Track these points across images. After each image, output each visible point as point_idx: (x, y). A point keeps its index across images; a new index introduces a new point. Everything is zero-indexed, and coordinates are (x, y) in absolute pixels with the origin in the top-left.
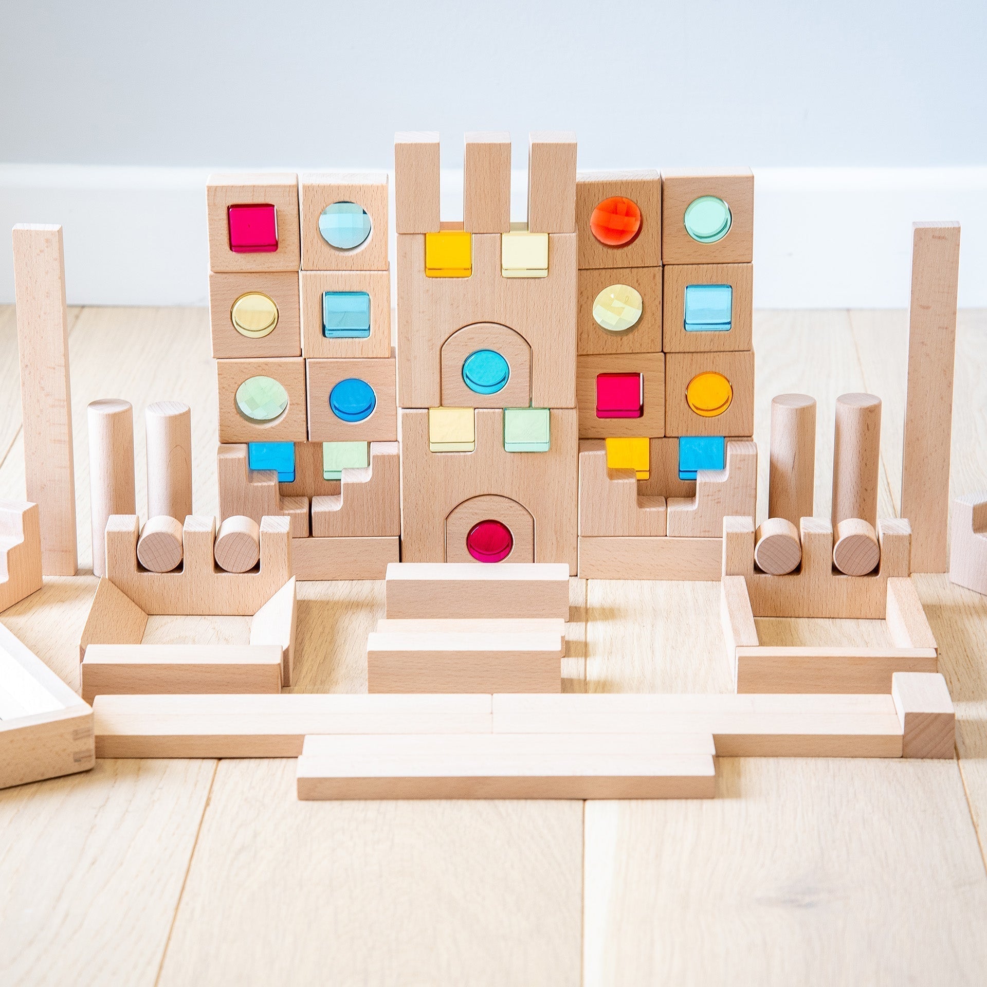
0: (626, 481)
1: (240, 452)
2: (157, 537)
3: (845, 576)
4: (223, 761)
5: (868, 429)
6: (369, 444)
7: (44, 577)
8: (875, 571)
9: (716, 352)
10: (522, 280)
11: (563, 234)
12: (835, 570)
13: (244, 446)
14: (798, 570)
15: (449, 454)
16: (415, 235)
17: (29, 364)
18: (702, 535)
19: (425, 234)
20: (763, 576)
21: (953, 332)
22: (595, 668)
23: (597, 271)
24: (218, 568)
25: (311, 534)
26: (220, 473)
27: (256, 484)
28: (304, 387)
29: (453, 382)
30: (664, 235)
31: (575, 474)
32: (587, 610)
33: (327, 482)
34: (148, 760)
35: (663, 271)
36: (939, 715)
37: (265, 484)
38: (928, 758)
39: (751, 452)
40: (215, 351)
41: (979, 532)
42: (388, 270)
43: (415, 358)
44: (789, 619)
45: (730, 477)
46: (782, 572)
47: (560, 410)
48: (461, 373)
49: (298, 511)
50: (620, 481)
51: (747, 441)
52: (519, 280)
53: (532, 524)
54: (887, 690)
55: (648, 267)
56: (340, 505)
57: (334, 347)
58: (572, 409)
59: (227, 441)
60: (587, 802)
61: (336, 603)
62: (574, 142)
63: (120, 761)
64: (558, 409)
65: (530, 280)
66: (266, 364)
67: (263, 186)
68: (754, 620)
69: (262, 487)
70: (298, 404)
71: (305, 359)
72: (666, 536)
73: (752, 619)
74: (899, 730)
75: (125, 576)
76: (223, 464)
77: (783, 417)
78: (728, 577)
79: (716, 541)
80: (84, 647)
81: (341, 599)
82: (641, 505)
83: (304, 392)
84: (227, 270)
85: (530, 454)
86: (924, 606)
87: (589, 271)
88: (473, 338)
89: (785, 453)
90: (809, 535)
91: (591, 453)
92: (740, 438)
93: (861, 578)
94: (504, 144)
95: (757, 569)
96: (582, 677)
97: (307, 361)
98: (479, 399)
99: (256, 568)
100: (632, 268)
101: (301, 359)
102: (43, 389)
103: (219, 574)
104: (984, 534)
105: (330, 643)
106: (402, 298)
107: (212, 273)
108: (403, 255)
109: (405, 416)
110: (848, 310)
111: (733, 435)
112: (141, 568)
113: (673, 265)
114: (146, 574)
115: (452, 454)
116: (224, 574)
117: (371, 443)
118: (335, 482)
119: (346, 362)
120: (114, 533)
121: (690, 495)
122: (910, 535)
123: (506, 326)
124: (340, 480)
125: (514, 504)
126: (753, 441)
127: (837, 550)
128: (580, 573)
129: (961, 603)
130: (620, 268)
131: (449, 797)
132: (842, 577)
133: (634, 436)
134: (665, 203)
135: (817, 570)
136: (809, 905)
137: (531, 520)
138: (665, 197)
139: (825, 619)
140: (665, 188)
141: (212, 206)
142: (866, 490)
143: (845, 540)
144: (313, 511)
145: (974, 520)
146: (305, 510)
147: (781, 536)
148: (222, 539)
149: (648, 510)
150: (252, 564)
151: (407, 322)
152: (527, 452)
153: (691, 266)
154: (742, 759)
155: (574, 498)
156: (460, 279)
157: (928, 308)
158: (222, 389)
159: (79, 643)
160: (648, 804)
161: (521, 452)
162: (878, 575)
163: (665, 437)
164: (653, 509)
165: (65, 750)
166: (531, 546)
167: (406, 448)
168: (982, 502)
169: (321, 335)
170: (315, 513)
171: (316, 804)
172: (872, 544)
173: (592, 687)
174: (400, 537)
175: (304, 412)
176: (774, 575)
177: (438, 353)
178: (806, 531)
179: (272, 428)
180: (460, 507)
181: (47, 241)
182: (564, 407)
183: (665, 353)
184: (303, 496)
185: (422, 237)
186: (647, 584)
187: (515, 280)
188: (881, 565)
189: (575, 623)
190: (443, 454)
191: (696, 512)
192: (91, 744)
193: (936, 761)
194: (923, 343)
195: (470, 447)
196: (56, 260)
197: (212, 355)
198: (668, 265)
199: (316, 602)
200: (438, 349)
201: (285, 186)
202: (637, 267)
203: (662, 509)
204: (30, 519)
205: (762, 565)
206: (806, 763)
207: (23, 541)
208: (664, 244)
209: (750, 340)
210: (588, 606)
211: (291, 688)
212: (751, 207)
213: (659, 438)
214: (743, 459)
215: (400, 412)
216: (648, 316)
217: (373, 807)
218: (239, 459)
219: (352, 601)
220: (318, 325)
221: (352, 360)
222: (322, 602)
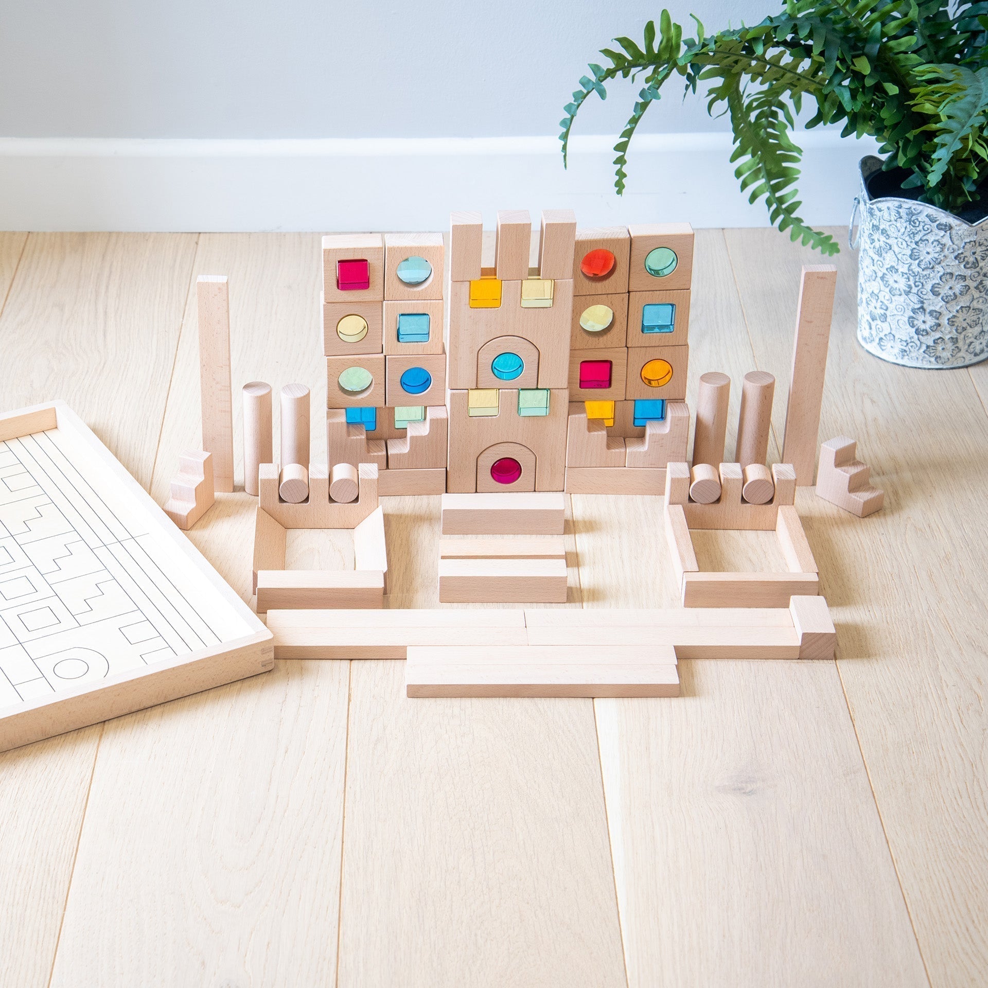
0: (600, 433)
1: (342, 419)
2: (291, 482)
3: (750, 505)
4: (353, 661)
5: (766, 399)
6: (426, 408)
7: (215, 493)
8: (771, 501)
9: (663, 346)
10: (535, 309)
11: (564, 280)
12: (743, 501)
13: (344, 411)
14: (718, 500)
15: (481, 418)
16: (463, 282)
17: (206, 365)
18: (650, 466)
19: (470, 281)
20: (695, 504)
21: (828, 337)
22: (585, 577)
23: (584, 297)
24: (331, 500)
25: (387, 467)
26: (329, 431)
27: (352, 438)
28: (384, 373)
29: (486, 373)
30: (631, 272)
31: (566, 428)
32: (574, 522)
33: (397, 430)
34: (306, 660)
35: (629, 296)
36: (825, 634)
37: (358, 437)
38: (816, 659)
39: (686, 415)
40: (325, 351)
41: (839, 467)
42: (442, 299)
43: (461, 358)
44: (710, 531)
45: (671, 430)
46: (708, 502)
47: (557, 390)
48: (491, 367)
49: (380, 454)
50: (596, 433)
51: (681, 402)
52: (533, 309)
53: (535, 460)
54: (786, 605)
55: (619, 293)
56: (407, 447)
57: (404, 348)
58: (565, 389)
59: (332, 407)
60: (595, 699)
61: (407, 517)
62: (574, 222)
63: (288, 661)
64: (556, 389)
65: (540, 309)
66: (359, 359)
67: (361, 249)
68: (689, 532)
69: (356, 439)
70: (380, 384)
71: (385, 356)
72: (625, 467)
73: (688, 530)
74: (798, 642)
75: (271, 506)
76: (331, 427)
77: (708, 390)
78: (671, 505)
79: (659, 471)
80: (255, 572)
81: (410, 513)
82: (609, 447)
83: (384, 376)
84: (335, 301)
85: (535, 418)
86: (799, 517)
87: (578, 297)
88: (499, 346)
89: (707, 414)
90: (727, 480)
91: (576, 416)
92: (676, 401)
93: (761, 506)
94: (526, 224)
95: (691, 500)
96: (578, 586)
97: (387, 357)
98: (503, 383)
99: (357, 500)
100: (608, 294)
101: (382, 356)
102: (214, 379)
103: (332, 504)
104: (842, 468)
105: (408, 554)
106: (453, 321)
107: (325, 303)
108: (455, 295)
109: (452, 395)
110: (723, 229)
111: (672, 398)
112: (281, 500)
113: (636, 291)
114: (285, 504)
115: (483, 418)
116: (335, 504)
117: (428, 408)
118: (402, 430)
119: (412, 358)
120: (265, 480)
121: (641, 436)
122: (796, 479)
123: (523, 338)
124: (406, 428)
125: (523, 448)
126: (684, 402)
127: (745, 489)
128: (566, 490)
129: (825, 516)
130: (600, 294)
131: (505, 696)
132: (748, 505)
133: (604, 400)
134: (632, 252)
135: (732, 502)
136: (751, 792)
137: (534, 457)
138: (632, 249)
139: (735, 531)
140: (633, 242)
141: (327, 262)
142: (762, 436)
143: (751, 483)
144: (389, 453)
145: (835, 460)
146: (384, 453)
147: (708, 480)
148: (334, 483)
149: (613, 450)
150: (354, 497)
151: (456, 336)
152: (534, 416)
153: (648, 292)
154: (693, 660)
155: (564, 444)
156: (493, 309)
157: (811, 322)
158: (330, 375)
159: (252, 569)
160: (635, 701)
161: (529, 416)
162: (772, 503)
163: (625, 400)
164: (617, 450)
165: (256, 661)
166: (534, 473)
167: (452, 414)
168: (842, 447)
169: (396, 341)
170: (391, 454)
171: (420, 701)
172: (769, 485)
173: (585, 594)
174: (446, 468)
175: (384, 389)
176: (701, 504)
177: (476, 355)
178: (725, 477)
179: (362, 398)
180: (488, 450)
181: (219, 289)
182: (559, 387)
183: (627, 347)
184: (381, 439)
185: (468, 283)
186: (612, 497)
187: (530, 309)
188: (775, 498)
189: (567, 535)
190: (477, 418)
191: (646, 452)
192: (272, 655)
193: (821, 661)
194: (806, 344)
195: (494, 412)
196: (224, 300)
197: (324, 354)
198: (632, 291)
199: (393, 515)
200: (476, 353)
201: (375, 248)
202: (611, 294)
203: (623, 450)
204: (208, 464)
205: (694, 498)
206: (736, 665)
207: (204, 478)
208: (631, 279)
209: (686, 339)
210: (574, 520)
211: (388, 595)
212: (691, 254)
213: (621, 401)
214: (680, 419)
215: (449, 392)
216: (617, 324)
217: (456, 702)
218: (342, 423)
219: (417, 515)
220: (394, 335)
221: (416, 356)
222: (397, 516)
